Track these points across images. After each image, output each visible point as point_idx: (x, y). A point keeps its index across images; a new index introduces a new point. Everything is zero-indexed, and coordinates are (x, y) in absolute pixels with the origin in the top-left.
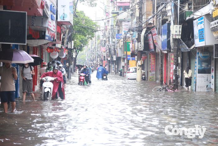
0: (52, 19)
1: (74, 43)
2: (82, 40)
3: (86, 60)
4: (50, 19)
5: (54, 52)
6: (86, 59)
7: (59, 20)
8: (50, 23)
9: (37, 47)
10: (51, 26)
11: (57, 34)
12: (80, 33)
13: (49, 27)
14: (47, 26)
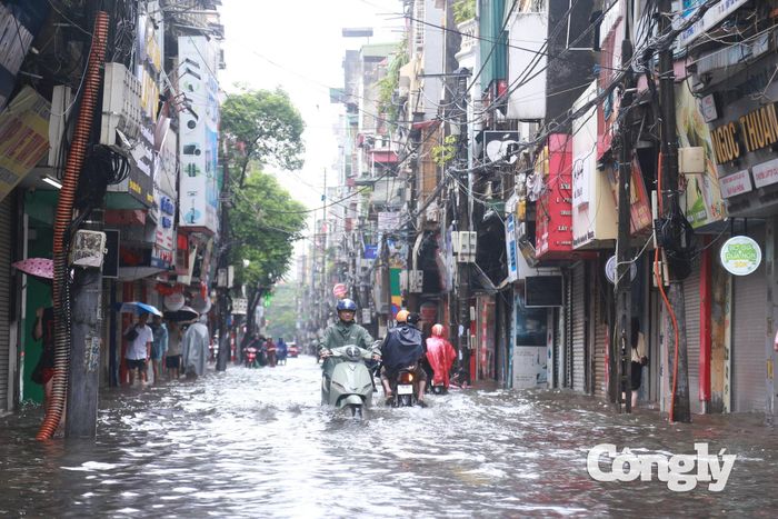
0: (165, 226)
1: (235, 273)
2: (269, 262)
3: (295, 330)
4: (160, 227)
5: (175, 295)
6: (298, 326)
7: (182, 223)
8: (161, 234)
9: (132, 283)
10: (162, 241)
11: (179, 254)
12: (255, 244)
13: (158, 243)
14: (153, 240)
